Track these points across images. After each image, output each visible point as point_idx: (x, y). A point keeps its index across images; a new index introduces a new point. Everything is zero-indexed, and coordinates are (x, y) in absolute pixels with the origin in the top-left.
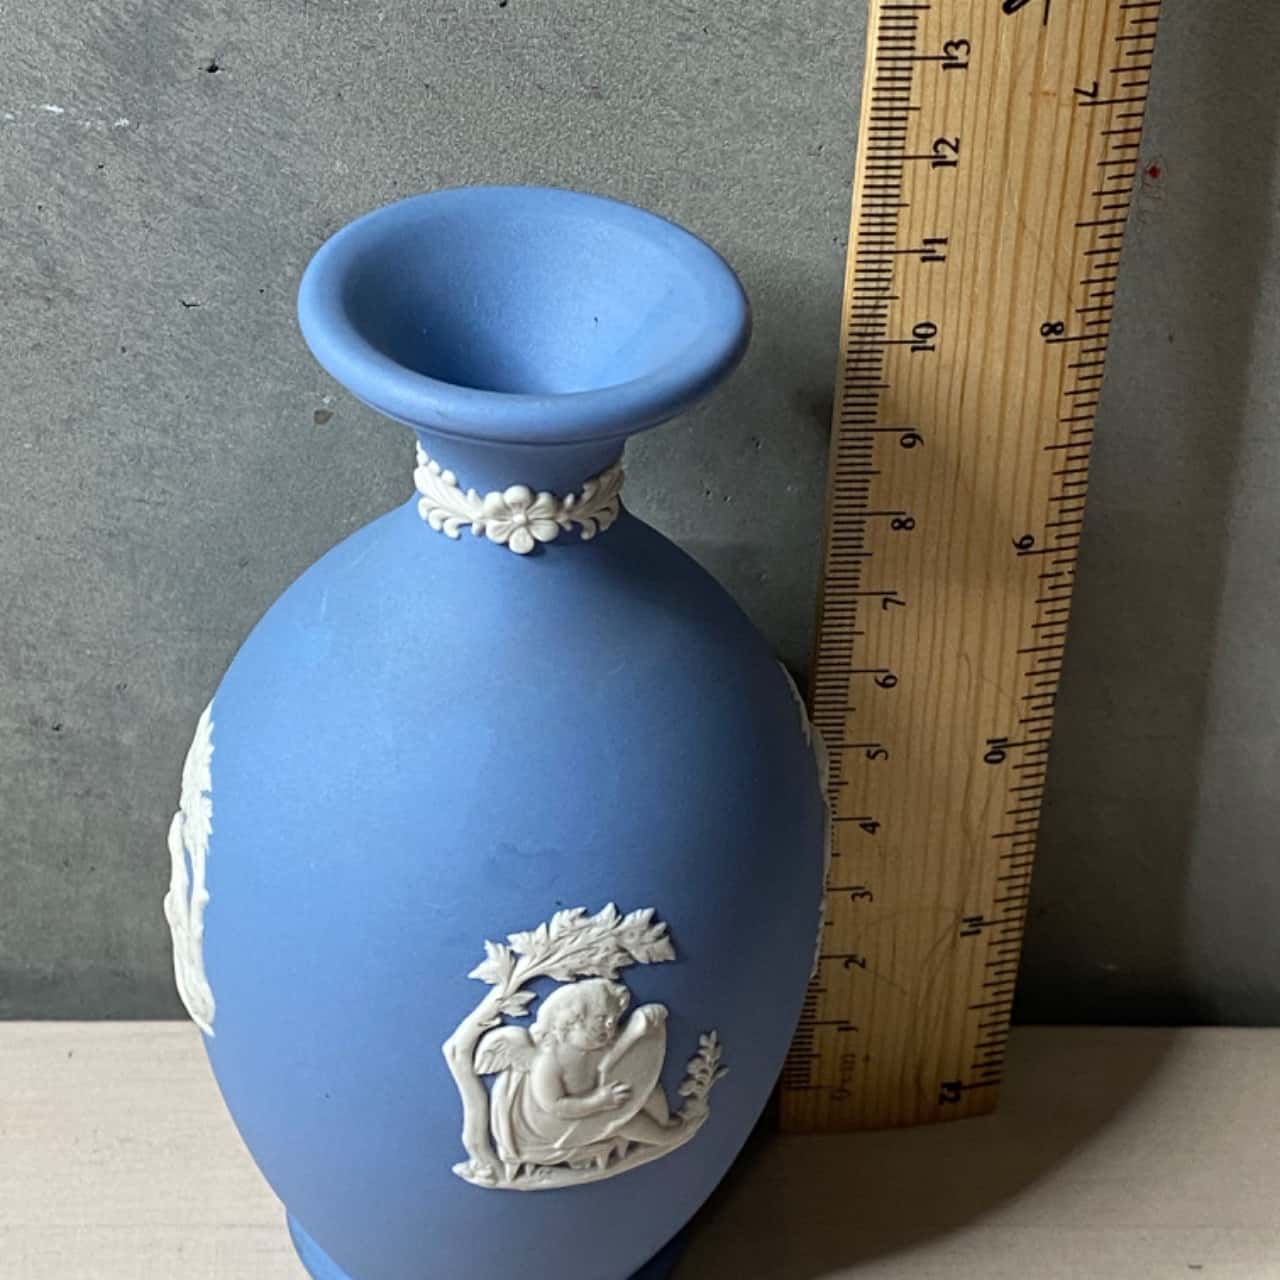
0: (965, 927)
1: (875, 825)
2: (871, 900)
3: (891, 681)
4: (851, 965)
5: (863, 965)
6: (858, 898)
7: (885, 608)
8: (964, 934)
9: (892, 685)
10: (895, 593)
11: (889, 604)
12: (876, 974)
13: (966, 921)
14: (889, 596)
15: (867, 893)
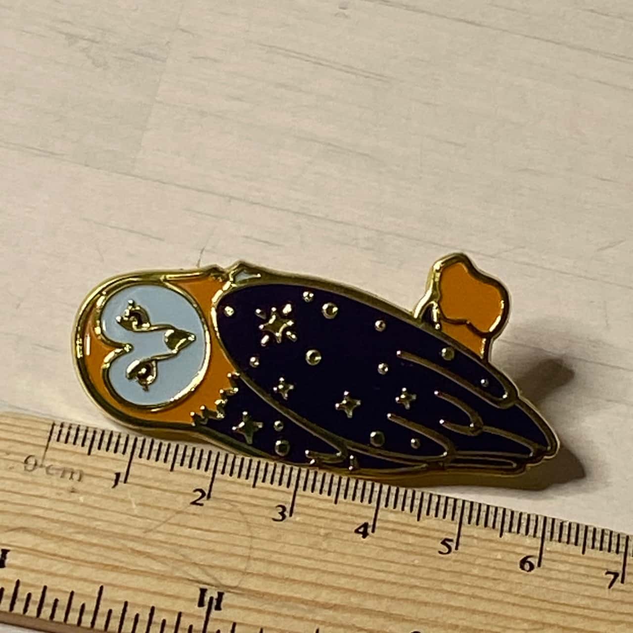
0: (212, 593)
1: (365, 534)
2: (275, 520)
3: (527, 566)
4: (200, 494)
5: (194, 503)
6: (280, 510)
7: (608, 573)
8: (203, 592)
9: (522, 567)
10: (622, 582)
11: (612, 577)
12: (178, 512)
13: (221, 595)
14: (620, 578)
15: (284, 517)
